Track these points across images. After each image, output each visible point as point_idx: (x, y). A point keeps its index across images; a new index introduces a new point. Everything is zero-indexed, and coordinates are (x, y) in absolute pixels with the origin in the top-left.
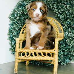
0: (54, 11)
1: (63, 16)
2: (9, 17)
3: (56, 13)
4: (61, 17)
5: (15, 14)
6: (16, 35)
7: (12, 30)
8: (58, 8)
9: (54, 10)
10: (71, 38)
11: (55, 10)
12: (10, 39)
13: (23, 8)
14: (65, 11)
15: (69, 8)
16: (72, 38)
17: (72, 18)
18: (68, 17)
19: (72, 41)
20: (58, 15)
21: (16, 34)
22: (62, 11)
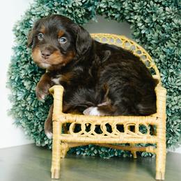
0: (132, 21)
1: (156, 35)
2: (15, 30)
3: (136, 27)
4: (148, 36)
5: (30, 22)
6: (30, 76)
7: (19, 61)
8: (143, 12)
9: (132, 17)
10: (172, 91)
11: (136, 17)
12: (14, 86)
13: (54, 6)
14: (162, 21)
15: (171, 14)
16: (175, 89)
17: (179, 39)
18: (167, 36)
19: (176, 98)
20: (141, 30)
21: (29, 72)
22: (154, 20)
